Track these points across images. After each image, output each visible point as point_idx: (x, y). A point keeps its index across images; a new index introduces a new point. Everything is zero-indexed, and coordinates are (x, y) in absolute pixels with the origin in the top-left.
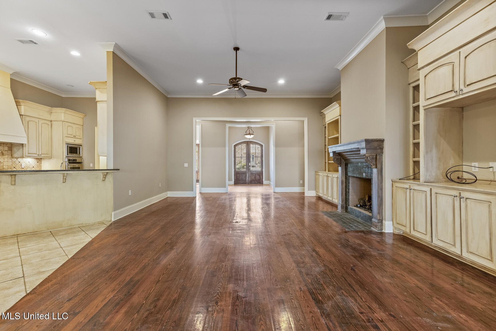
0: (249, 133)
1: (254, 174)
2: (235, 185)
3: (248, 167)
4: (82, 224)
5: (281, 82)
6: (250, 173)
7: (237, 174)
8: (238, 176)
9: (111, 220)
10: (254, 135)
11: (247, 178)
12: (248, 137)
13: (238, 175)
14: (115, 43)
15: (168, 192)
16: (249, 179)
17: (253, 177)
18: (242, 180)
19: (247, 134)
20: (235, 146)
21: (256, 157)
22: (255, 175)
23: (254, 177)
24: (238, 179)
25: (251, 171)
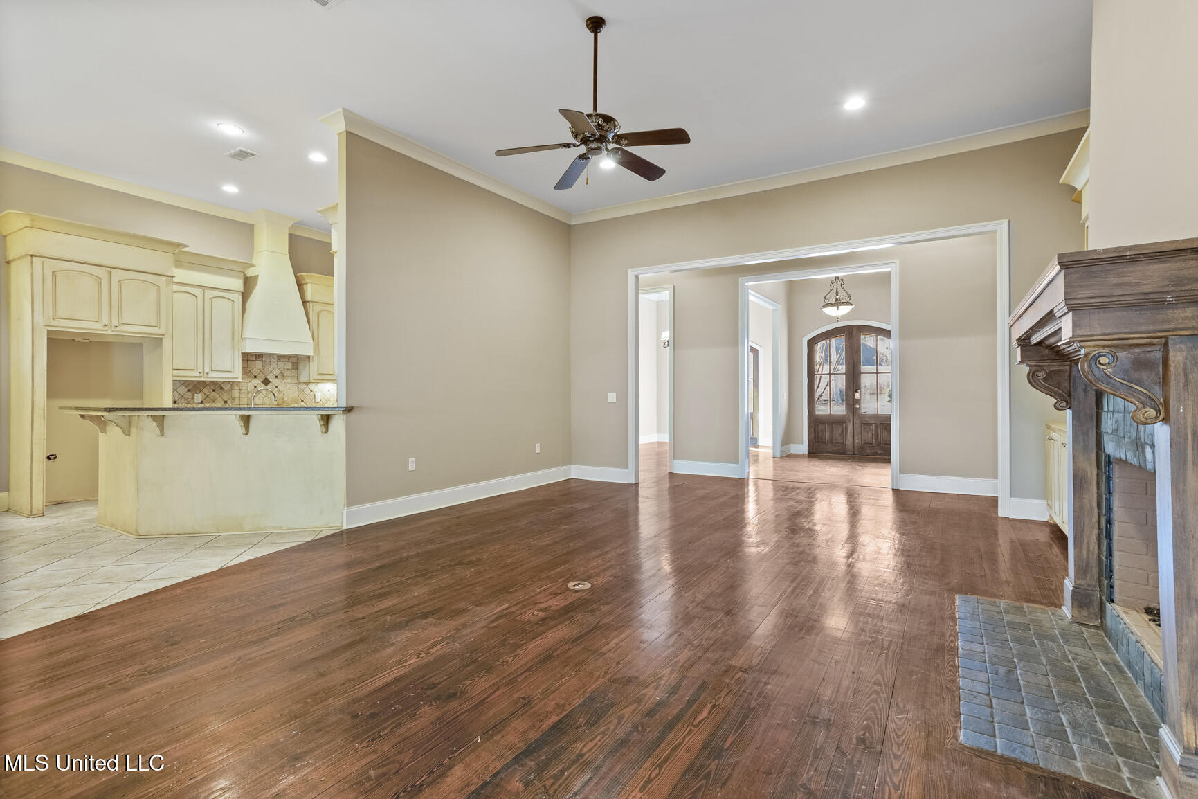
0: (837, 300)
1: (873, 427)
2: (812, 457)
3: (851, 402)
4: (281, 528)
5: (855, 103)
6: (857, 421)
7: (815, 423)
8: (820, 429)
9: (342, 526)
10: (852, 305)
11: (850, 437)
12: (832, 311)
13: (821, 427)
14: (341, 109)
15: (573, 466)
16: (856, 441)
17: (868, 436)
18: (832, 443)
19: (827, 305)
20: (812, 343)
21: (877, 373)
22: (876, 431)
23: (870, 434)
24: (819, 440)
25: (861, 417)
